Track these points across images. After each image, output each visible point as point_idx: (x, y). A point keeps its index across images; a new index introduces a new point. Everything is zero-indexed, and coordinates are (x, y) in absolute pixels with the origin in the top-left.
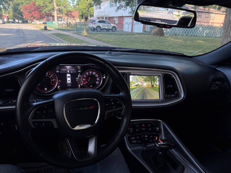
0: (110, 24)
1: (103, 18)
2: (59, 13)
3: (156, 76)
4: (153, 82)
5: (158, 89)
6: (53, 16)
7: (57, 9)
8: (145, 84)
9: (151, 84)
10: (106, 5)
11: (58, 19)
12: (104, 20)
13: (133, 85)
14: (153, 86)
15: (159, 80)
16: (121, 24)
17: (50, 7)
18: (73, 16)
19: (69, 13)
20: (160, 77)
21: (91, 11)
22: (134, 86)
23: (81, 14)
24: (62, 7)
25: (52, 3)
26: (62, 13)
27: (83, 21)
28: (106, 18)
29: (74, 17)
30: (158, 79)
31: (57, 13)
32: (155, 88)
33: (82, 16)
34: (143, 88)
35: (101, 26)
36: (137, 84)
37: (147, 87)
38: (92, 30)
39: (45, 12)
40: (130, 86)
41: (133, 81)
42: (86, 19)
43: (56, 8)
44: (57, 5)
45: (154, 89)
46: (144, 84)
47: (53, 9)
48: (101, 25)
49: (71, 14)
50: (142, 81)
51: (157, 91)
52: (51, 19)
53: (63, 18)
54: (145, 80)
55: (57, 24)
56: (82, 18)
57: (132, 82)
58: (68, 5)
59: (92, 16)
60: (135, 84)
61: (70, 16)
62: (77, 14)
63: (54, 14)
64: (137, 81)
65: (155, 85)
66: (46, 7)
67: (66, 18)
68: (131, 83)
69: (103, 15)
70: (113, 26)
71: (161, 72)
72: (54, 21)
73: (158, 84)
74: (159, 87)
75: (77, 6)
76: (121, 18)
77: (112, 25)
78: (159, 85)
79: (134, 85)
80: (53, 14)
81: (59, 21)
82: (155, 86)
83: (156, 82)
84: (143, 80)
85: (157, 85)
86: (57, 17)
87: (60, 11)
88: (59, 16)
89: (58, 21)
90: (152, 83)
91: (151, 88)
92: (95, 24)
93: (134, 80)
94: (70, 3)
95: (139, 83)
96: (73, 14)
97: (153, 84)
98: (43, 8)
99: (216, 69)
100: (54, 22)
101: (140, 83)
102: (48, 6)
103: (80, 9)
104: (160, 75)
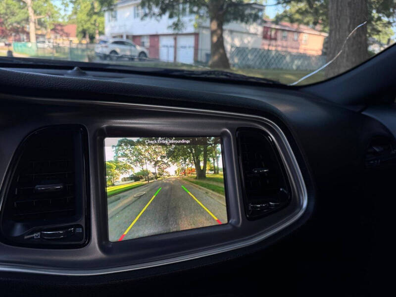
0: (135, 46)
1: (122, 36)
2: (38, 27)
3: (210, 136)
4: (201, 158)
5: (223, 186)
6: (28, 34)
7: (35, 20)
8: (173, 170)
9: (194, 167)
10: (128, 14)
11: (37, 38)
12: (124, 39)
13: (122, 176)
14: (201, 174)
15: (223, 152)
16: (155, 48)
17: (21, 16)
18: (66, 33)
19: (59, 28)
20: (225, 140)
21: (101, 26)
22: (125, 179)
23: (80, 29)
24: (43, 18)
25: (26, 8)
26: (46, 28)
27: (84, 41)
28: (127, 37)
29: (68, 35)
30: (219, 147)
31: (35, 27)
32: (211, 183)
33: (84, 33)
34: (165, 185)
35: (118, 50)
36: (137, 169)
37: (179, 182)
38: (101, 57)
39: (11, 24)
40: (108, 183)
41: (120, 159)
42: (92, 38)
43: (33, 17)
44: (35, 12)
45: (208, 187)
46: (168, 170)
47: (27, 20)
48: (118, 48)
49: (62, 30)
50: (159, 159)
51: (218, 191)
52: (23, 38)
53: (47, 37)
54: (173, 155)
55: (34, 48)
56: (84, 37)
57: (117, 161)
58: (57, 12)
59: (101, 33)
60: (131, 173)
61: (61, 33)
62: (73, 29)
63: (29, 28)
64: (136, 161)
65: (211, 170)
66: (13, 15)
67: (52, 36)
68: (111, 167)
69: (122, 31)
70: (140, 51)
71: (230, 122)
72: (29, 41)
73: (221, 166)
74: (225, 175)
75: (75, 17)
76: (155, 37)
77: (139, 49)
78: (224, 169)
79: (127, 176)
80: (27, 30)
81: (40, 42)
82: (209, 174)
83: (213, 157)
84: (164, 153)
85: (218, 169)
86: (36, 34)
87: (41, 24)
88: (39, 32)
89: (37, 42)
90: (197, 164)
91: (197, 183)
92: (106, 47)
93: (126, 155)
94: (60, 9)
95: (145, 167)
96: (66, 29)
97: (202, 164)
98: (7, 17)
99: (362, 115)
100: (29, 45)
101: (150, 168)
102: (15, 14)
103: (79, 20)
104: (225, 133)
